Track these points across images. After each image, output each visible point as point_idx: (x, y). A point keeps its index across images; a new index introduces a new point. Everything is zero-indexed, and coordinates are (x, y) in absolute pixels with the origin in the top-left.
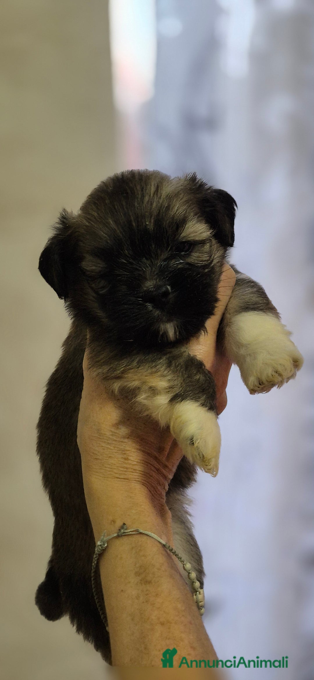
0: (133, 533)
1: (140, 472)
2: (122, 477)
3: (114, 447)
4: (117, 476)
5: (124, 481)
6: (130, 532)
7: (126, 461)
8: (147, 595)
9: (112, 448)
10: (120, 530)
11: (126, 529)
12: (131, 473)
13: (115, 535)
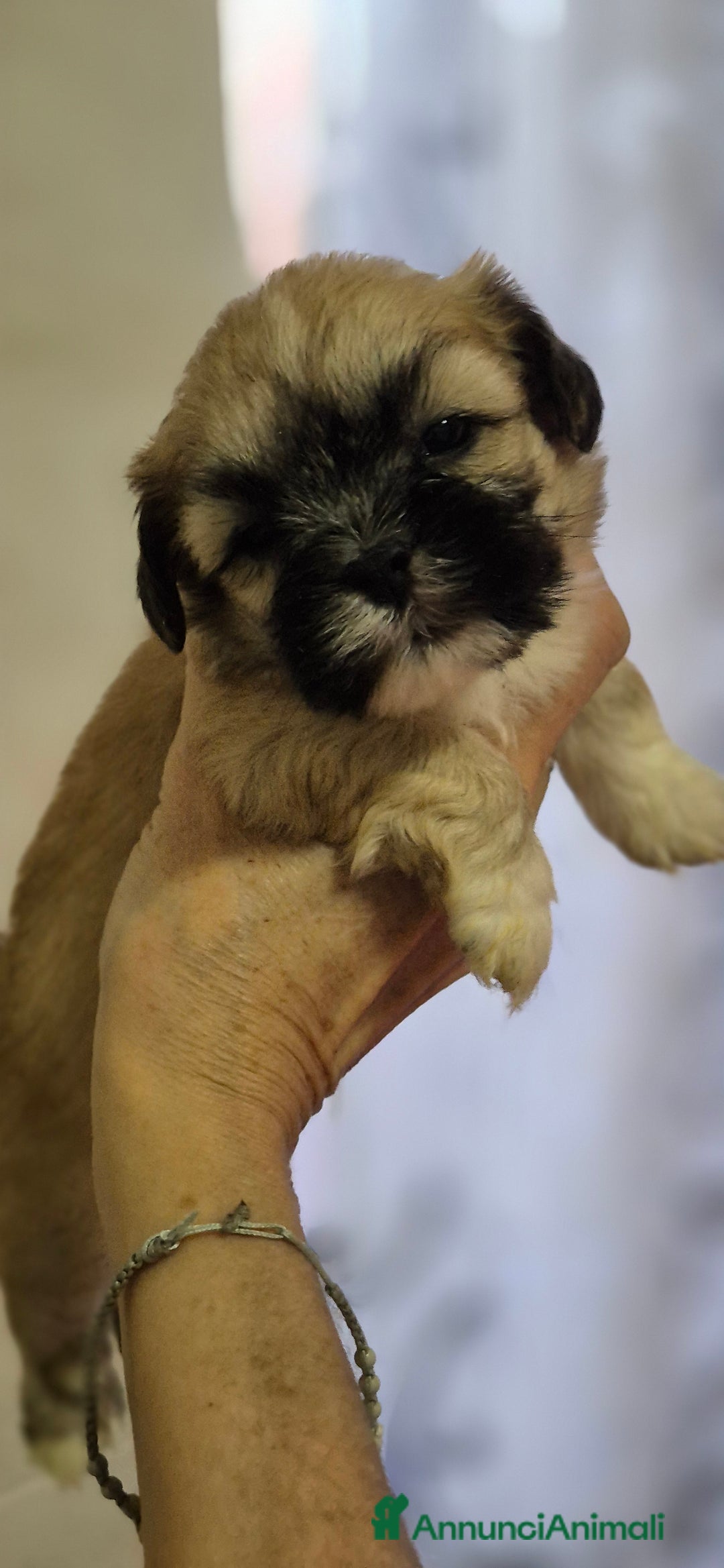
0: (264, 1234)
1: (268, 1074)
2: (217, 1077)
3: (211, 987)
4: (206, 1070)
5: (223, 1093)
6: (257, 1229)
7: (237, 1034)
8: (285, 1426)
9: (204, 986)
10: (230, 1216)
11: (246, 1219)
12: (245, 1073)
13: (217, 1226)
